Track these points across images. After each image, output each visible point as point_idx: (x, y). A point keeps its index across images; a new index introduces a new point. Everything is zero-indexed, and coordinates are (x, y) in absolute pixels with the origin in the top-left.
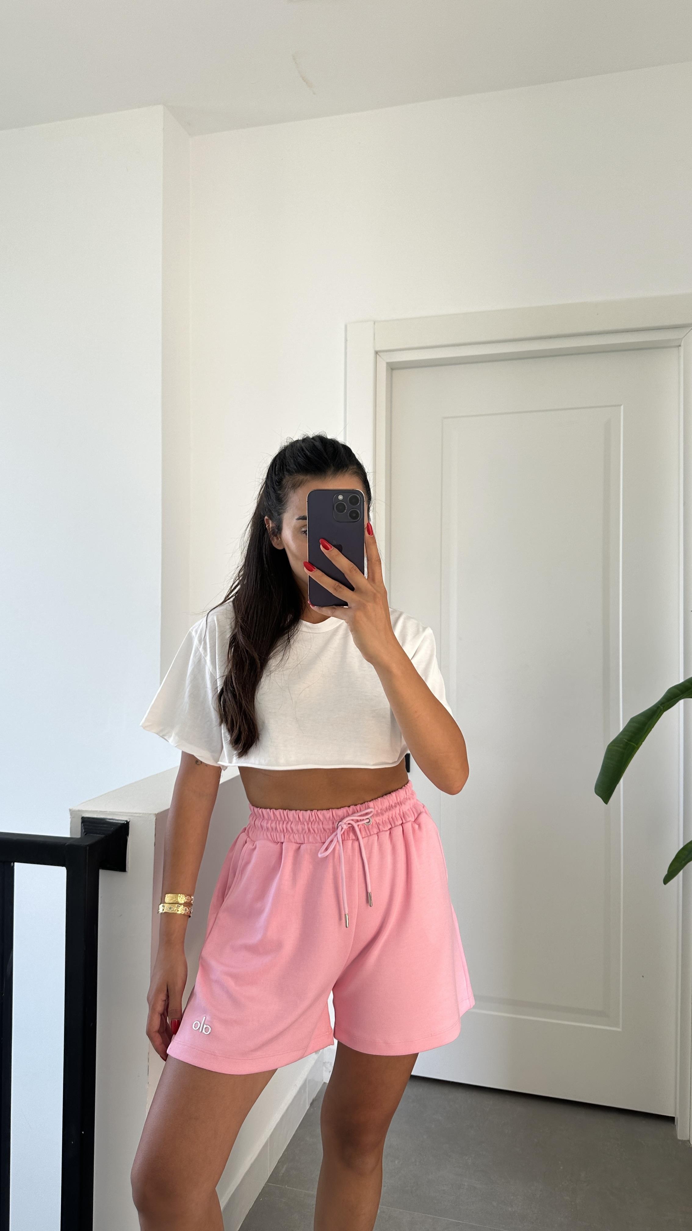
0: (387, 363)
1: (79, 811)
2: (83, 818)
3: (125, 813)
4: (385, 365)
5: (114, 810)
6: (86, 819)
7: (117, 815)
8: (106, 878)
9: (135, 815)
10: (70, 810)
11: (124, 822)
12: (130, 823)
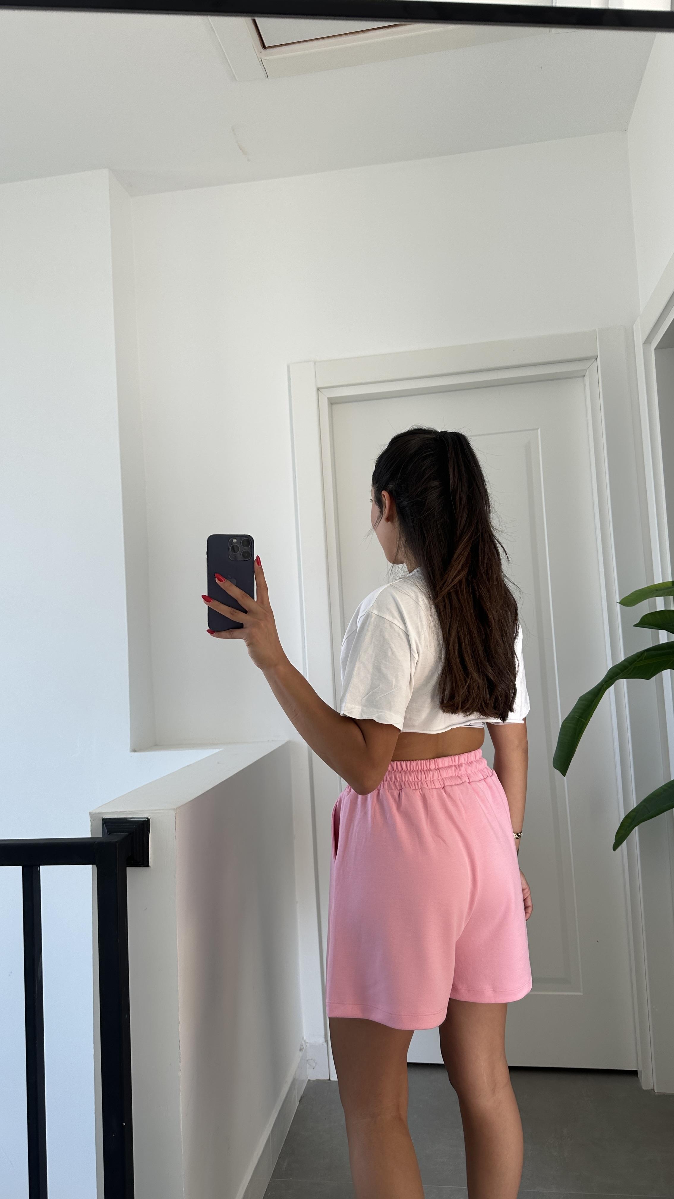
0: (328, 398)
1: (99, 813)
2: (103, 819)
3: (145, 811)
4: (326, 399)
5: (134, 810)
6: (108, 820)
7: (137, 813)
8: (133, 874)
9: (155, 812)
10: (90, 813)
11: (145, 819)
12: (150, 820)
